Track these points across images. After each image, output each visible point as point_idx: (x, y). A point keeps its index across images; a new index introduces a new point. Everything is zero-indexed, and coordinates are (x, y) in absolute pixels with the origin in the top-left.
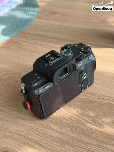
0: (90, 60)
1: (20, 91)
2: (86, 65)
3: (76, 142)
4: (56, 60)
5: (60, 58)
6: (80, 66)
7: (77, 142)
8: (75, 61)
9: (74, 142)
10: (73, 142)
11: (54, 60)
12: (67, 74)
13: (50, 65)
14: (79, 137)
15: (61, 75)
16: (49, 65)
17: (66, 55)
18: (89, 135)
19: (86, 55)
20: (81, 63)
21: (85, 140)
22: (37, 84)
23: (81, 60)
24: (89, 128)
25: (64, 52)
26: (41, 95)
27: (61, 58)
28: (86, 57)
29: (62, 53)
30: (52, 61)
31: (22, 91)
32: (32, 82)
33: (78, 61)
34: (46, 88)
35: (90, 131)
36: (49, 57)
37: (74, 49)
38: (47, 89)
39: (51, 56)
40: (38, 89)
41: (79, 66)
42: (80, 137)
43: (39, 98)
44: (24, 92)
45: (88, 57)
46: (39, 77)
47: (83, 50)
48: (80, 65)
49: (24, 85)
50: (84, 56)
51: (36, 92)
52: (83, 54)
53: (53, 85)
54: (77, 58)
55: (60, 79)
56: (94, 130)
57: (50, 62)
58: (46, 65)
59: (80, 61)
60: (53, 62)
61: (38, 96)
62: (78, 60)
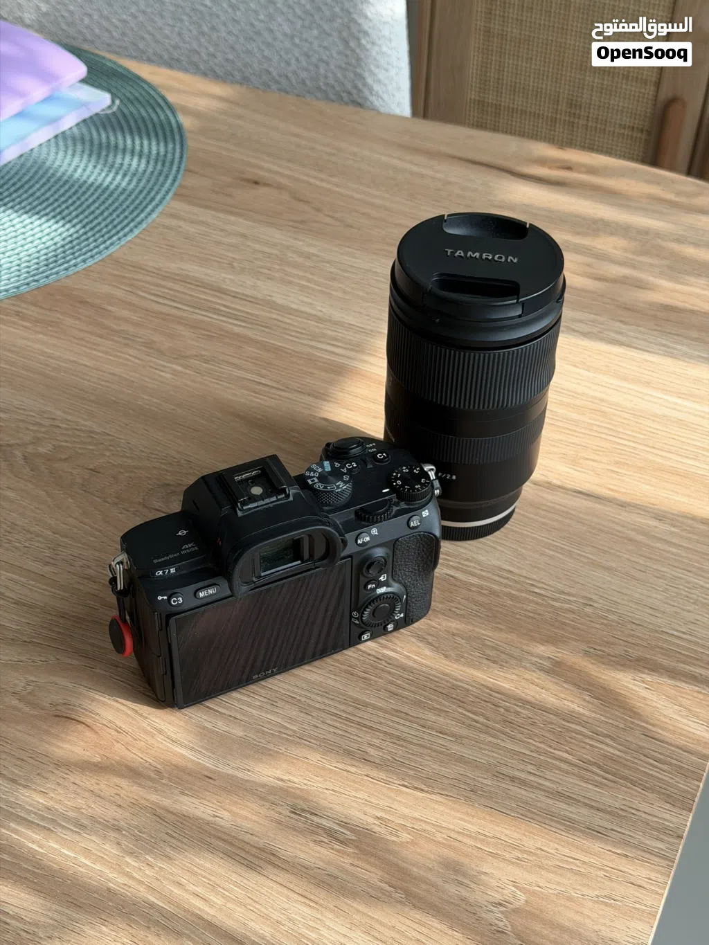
0: (414, 528)
1: (108, 579)
2: (394, 545)
3: (319, 698)
4: (267, 501)
5: (288, 496)
6: (364, 544)
7: (323, 696)
8: (353, 516)
9: (313, 696)
10: (309, 698)
11: (261, 497)
12: (299, 562)
13: (240, 514)
14: (330, 682)
15: (272, 561)
16: (236, 512)
17: (319, 486)
18: (364, 678)
19: (403, 506)
20: (374, 531)
21: (351, 694)
22: (173, 570)
23: (377, 522)
24: (369, 655)
25: (320, 470)
26: (178, 616)
27: (291, 498)
28: (401, 513)
29: (312, 474)
30: (253, 499)
31: (113, 581)
32: (158, 557)
33: (364, 521)
34: (202, 594)
35: (372, 666)
36: (247, 479)
37: (370, 466)
38: (205, 597)
39: (254, 481)
40: (170, 592)
41: (360, 542)
42: (333, 683)
43: (167, 624)
44: (120, 586)
45: (411, 514)
46: (188, 548)
47: (399, 482)
48: (368, 539)
49: (125, 561)
50: (395, 509)
51: (160, 598)
52: (395, 500)
53: (229, 593)
54: (361, 508)
55: (263, 574)
56: (384, 663)
57: (244, 504)
58: (226, 509)
59: (373, 523)
60: (255, 505)
61: (164, 616)
62: (364, 518)
